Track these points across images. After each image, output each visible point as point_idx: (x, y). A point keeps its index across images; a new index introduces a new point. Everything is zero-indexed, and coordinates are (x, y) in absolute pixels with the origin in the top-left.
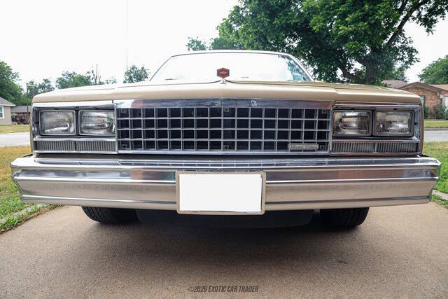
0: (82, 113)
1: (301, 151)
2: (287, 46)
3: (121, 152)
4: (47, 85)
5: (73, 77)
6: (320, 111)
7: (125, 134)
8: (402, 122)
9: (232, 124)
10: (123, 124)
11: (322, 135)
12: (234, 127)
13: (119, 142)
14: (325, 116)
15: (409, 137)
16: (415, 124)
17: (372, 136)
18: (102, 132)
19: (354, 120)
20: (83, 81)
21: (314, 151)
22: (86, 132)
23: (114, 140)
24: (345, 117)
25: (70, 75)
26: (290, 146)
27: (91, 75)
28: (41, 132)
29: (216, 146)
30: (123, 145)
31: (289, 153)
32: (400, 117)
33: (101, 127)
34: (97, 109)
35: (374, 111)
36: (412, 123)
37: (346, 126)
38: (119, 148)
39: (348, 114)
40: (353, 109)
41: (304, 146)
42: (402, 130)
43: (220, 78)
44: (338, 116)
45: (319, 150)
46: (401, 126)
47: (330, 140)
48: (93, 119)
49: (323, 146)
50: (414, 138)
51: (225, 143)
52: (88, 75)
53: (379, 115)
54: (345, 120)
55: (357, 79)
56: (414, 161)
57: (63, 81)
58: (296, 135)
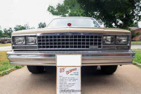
0: (27, 37)
1: (93, 48)
2: (95, 15)
3: (39, 49)
4: (11, 30)
5: (20, 27)
6: (99, 36)
7: (40, 44)
8: (124, 39)
9: (72, 40)
10: (39, 41)
11: (100, 44)
12: (73, 41)
13: (38, 46)
14: (101, 38)
15: (127, 44)
16: (129, 40)
17: (115, 44)
18: (33, 43)
19: (110, 39)
20: (23, 28)
21: (97, 48)
22: (28, 43)
23: (37, 46)
24: (107, 38)
25: (18, 26)
26: (90, 47)
27: (26, 26)
28: (15, 44)
29: (67, 47)
30: (40, 47)
31: (89, 49)
32: (124, 38)
33: (33, 42)
34: (31, 36)
35: (116, 36)
36: (128, 40)
37: (107, 41)
38: (38, 48)
39: (108, 37)
40: (109, 36)
41: (94, 47)
42: (125, 42)
43: (68, 26)
44: (104, 38)
45: (98, 48)
46: (124, 41)
47: (102, 45)
48: (30, 39)
49: (100, 47)
50: (128, 44)
51: (70, 46)
52: (25, 26)
53: (117, 37)
54: (107, 39)
55: (120, 27)
56: (128, 52)
57: (16, 28)
58: (92, 44)
